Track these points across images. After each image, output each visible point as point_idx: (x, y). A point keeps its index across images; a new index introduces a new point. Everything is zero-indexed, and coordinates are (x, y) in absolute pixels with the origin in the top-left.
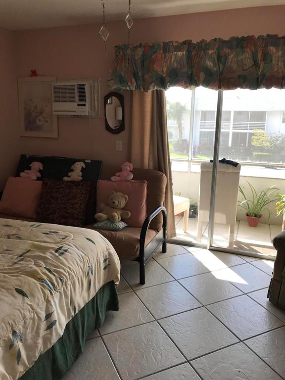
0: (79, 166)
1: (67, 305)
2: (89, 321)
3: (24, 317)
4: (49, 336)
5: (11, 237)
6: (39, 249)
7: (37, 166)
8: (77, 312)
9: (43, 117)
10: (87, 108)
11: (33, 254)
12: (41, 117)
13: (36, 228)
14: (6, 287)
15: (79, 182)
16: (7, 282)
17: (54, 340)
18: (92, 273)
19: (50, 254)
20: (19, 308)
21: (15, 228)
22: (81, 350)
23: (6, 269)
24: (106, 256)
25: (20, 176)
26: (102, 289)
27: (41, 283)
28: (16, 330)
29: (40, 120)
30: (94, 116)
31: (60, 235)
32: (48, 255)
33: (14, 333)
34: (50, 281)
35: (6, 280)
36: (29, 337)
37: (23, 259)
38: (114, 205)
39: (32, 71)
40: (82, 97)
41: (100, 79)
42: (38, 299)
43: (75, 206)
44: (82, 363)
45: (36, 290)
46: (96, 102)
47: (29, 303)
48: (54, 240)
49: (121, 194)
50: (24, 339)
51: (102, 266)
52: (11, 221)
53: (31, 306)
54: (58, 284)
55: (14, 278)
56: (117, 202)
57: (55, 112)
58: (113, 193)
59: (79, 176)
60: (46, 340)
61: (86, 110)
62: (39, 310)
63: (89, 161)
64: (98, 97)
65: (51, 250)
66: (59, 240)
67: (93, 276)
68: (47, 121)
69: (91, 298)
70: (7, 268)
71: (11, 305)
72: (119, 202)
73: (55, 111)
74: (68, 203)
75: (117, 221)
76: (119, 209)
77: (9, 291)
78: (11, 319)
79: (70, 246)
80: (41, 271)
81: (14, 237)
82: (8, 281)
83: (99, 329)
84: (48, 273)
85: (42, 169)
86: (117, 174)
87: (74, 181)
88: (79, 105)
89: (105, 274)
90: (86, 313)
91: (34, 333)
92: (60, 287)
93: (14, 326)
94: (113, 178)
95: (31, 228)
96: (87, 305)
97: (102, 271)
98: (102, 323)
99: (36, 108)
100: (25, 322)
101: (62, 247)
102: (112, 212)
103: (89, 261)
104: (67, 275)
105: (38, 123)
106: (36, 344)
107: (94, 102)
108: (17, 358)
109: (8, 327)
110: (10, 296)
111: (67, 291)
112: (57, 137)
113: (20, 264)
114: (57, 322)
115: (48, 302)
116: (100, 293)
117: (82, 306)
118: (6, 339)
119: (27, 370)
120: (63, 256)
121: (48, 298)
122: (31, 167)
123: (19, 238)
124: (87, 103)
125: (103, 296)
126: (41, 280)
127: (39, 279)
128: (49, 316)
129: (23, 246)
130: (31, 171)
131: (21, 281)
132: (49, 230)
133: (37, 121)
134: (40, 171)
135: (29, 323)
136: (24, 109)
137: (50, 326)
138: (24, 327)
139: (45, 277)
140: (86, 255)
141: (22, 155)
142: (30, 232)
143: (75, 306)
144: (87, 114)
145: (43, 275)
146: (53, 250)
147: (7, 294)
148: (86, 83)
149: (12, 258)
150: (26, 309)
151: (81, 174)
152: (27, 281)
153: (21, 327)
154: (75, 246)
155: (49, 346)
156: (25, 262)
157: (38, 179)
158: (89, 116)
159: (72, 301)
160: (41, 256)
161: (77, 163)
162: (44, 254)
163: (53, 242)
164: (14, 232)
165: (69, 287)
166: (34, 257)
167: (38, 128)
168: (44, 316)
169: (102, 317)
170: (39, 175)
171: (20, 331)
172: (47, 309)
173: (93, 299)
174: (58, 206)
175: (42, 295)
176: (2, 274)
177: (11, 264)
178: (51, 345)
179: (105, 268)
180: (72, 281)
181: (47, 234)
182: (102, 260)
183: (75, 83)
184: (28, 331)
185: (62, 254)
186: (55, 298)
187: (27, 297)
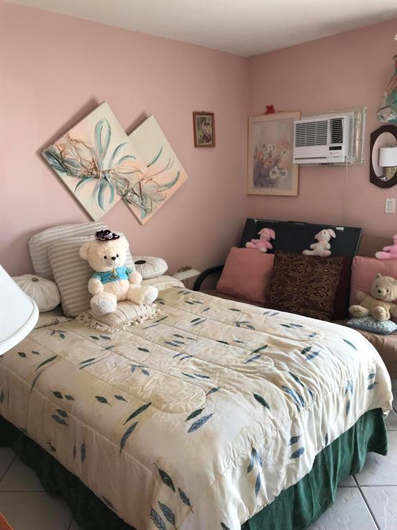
0: (326, 235)
1: (317, 430)
2: (344, 460)
3: (266, 434)
4: (294, 467)
5: (241, 325)
6: (279, 346)
7: (267, 233)
8: (329, 443)
9: (278, 168)
10: (344, 152)
11: (272, 352)
12: (276, 167)
13: (272, 318)
14: (243, 389)
15: (325, 258)
16: (244, 384)
17: (301, 475)
18: (352, 391)
19: (295, 355)
20: (260, 421)
21: (244, 313)
22: (331, 499)
23: (239, 367)
24: (373, 370)
25: (245, 247)
26: (364, 418)
27: (286, 393)
28: (256, 448)
29: (274, 172)
30: (352, 162)
31: (306, 331)
32: (292, 356)
33: (254, 451)
34: (297, 393)
35: (241, 380)
36: (271, 461)
37: (259, 356)
38: (379, 296)
39: (268, 107)
40: (337, 137)
41: (365, 108)
42: (282, 413)
43: (319, 292)
44: (332, 518)
45: (280, 401)
46: (357, 142)
47: (272, 418)
48: (299, 336)
49: (393, 279)
50: (265, 462)
51: (367, 383)
52: (239, 305)
53: (273, 421)
54: (307, 399)
55: (251, 380)
56: (385, 291)
57: (297, 161)
58: (378, 277)
59: (326, 249)
60: (291, 472)
61: (341, 156)
62: (283, 429)
63: (342, 229)
64: (361, 136)
65: (296, 350)
66: (305, 337)
67: (353, 396)
68: (283, 174)
69: (349, 427)
70: (240, 364)
71: (250, 414)
72: (387, 291)
73: (296, 159)
74: (310, 286)
75: (384, 319)
76: (386, 302)
77: (247, 396)
78: (251, 433)
79: (320, 347)
80: (285, 376)
81: (245, 326)
82: (245, 382)
83: (356, 476)
84: (293, 380)
85: (274, 237)
86: (386, 248)
87: (319, 257)
88: (331, 149)
89: (369, 397)
90: (340, 448)
91: (276, 459)
92: (310, 403)
93: (254, 443)
94: (378, 255)
95: (265, 316)
96: (342, 436)
97: (366, 391)
98: (361, 468)
99: (270, 156)
100: (266, 441)
101: (310, 348)
102: (377, 305)
103: (348, 373)
104: (319, 388)
105: (272, 176)
106: (278, 473)
107: (355, 142)
108: (256, 486)
109: (247, 442)
110: (247, 402)
111: (318, 411)
112: (296, 195)
113: (256, 362)
114: (305, 450)
115: (294, 420)
116: (361, 422)
117: (337, 436)
118: (245, 457)
119: (265, 505)
120: (312, 360)
121: (294, 415)
122: (259, 235)
123: (251, 327)
124: (345, 145)
125: (364, 428)
126: (284, 388)
127: (283, 387)
128: (294, 440)
129: (257, 340)
130: (259, 240)
131: (259, 385)
132: (290, 322)
133: (271, 173)
134: (271, 241)
135: (271, 443)
136: (255, 158)
137: (296, 455)
138: (265, 447)
139: (290, 386)
140: (344, 364)
141: (248, 219)
142: (265, 321)
143: (327, 435)
144: (343, 161)
145: (288, 383)
146: (299, 350)
147: (245, 399)
148: (345, 117)
149: (245, 353)
150: (268, 424)
151: (329, 246)
152: (267, 387)
153: (261, 446)
154: (328, 348)
155: (294, 482)
156: (262, 361)
157: (269, 251)
158: (345, 163)
159: (323, 426)
160: (283, 356)
161: (325, 231)
162: (288, 354)
163: (298, 339)
164: (244, 319)
165: (320, 404)
166: (273, 356)
167: (272, 183)
168: (290, 439)
169: (362, 459)
170: (270, 246)
171: (260, 452)
172: (293, 430)
173: (351, 429)
174: (296, 289)
175: (288, 410)
176: (236, 372)
177: (244, 360)
178: (296, 480)
179: (370, 387)
180: (325, 397)
181: (288, 326)
182: (366, 375)
183: (328, 118)
184: (270, 453)
185: (311, 357)
186: (303, 416)
187: (269, 408)
